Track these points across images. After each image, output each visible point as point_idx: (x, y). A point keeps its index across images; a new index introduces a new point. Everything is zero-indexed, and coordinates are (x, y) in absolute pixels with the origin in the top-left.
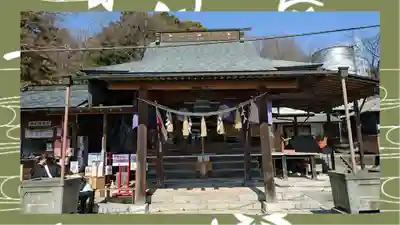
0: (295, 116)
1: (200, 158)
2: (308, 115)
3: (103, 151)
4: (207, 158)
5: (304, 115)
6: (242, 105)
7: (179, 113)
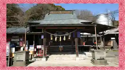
0: (88, 35)
1: (60, 47)
2: (91, 35)
3: (34, 45)
4: (62, 47)
5: (90, 35)
6: (71, 33)
7: (54, 35)
